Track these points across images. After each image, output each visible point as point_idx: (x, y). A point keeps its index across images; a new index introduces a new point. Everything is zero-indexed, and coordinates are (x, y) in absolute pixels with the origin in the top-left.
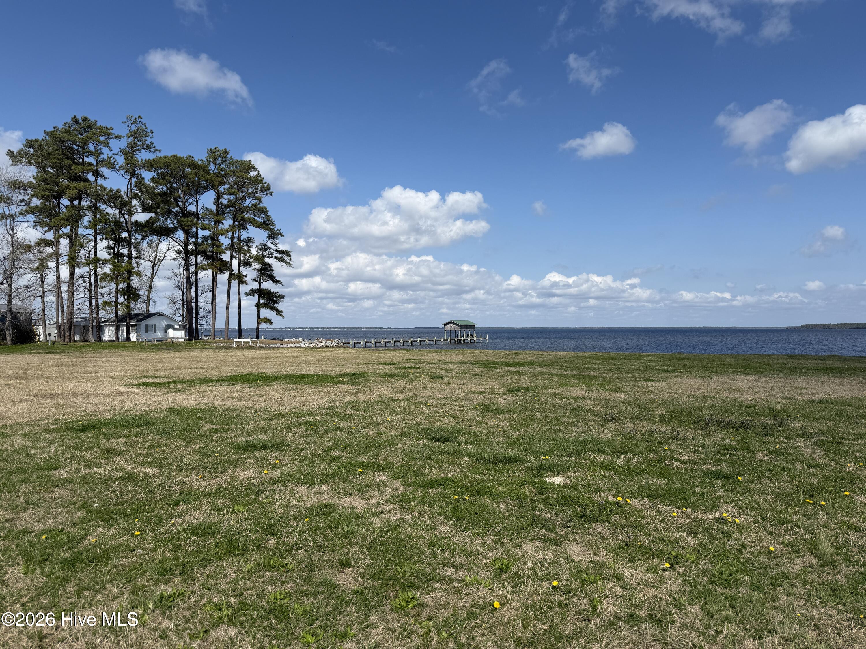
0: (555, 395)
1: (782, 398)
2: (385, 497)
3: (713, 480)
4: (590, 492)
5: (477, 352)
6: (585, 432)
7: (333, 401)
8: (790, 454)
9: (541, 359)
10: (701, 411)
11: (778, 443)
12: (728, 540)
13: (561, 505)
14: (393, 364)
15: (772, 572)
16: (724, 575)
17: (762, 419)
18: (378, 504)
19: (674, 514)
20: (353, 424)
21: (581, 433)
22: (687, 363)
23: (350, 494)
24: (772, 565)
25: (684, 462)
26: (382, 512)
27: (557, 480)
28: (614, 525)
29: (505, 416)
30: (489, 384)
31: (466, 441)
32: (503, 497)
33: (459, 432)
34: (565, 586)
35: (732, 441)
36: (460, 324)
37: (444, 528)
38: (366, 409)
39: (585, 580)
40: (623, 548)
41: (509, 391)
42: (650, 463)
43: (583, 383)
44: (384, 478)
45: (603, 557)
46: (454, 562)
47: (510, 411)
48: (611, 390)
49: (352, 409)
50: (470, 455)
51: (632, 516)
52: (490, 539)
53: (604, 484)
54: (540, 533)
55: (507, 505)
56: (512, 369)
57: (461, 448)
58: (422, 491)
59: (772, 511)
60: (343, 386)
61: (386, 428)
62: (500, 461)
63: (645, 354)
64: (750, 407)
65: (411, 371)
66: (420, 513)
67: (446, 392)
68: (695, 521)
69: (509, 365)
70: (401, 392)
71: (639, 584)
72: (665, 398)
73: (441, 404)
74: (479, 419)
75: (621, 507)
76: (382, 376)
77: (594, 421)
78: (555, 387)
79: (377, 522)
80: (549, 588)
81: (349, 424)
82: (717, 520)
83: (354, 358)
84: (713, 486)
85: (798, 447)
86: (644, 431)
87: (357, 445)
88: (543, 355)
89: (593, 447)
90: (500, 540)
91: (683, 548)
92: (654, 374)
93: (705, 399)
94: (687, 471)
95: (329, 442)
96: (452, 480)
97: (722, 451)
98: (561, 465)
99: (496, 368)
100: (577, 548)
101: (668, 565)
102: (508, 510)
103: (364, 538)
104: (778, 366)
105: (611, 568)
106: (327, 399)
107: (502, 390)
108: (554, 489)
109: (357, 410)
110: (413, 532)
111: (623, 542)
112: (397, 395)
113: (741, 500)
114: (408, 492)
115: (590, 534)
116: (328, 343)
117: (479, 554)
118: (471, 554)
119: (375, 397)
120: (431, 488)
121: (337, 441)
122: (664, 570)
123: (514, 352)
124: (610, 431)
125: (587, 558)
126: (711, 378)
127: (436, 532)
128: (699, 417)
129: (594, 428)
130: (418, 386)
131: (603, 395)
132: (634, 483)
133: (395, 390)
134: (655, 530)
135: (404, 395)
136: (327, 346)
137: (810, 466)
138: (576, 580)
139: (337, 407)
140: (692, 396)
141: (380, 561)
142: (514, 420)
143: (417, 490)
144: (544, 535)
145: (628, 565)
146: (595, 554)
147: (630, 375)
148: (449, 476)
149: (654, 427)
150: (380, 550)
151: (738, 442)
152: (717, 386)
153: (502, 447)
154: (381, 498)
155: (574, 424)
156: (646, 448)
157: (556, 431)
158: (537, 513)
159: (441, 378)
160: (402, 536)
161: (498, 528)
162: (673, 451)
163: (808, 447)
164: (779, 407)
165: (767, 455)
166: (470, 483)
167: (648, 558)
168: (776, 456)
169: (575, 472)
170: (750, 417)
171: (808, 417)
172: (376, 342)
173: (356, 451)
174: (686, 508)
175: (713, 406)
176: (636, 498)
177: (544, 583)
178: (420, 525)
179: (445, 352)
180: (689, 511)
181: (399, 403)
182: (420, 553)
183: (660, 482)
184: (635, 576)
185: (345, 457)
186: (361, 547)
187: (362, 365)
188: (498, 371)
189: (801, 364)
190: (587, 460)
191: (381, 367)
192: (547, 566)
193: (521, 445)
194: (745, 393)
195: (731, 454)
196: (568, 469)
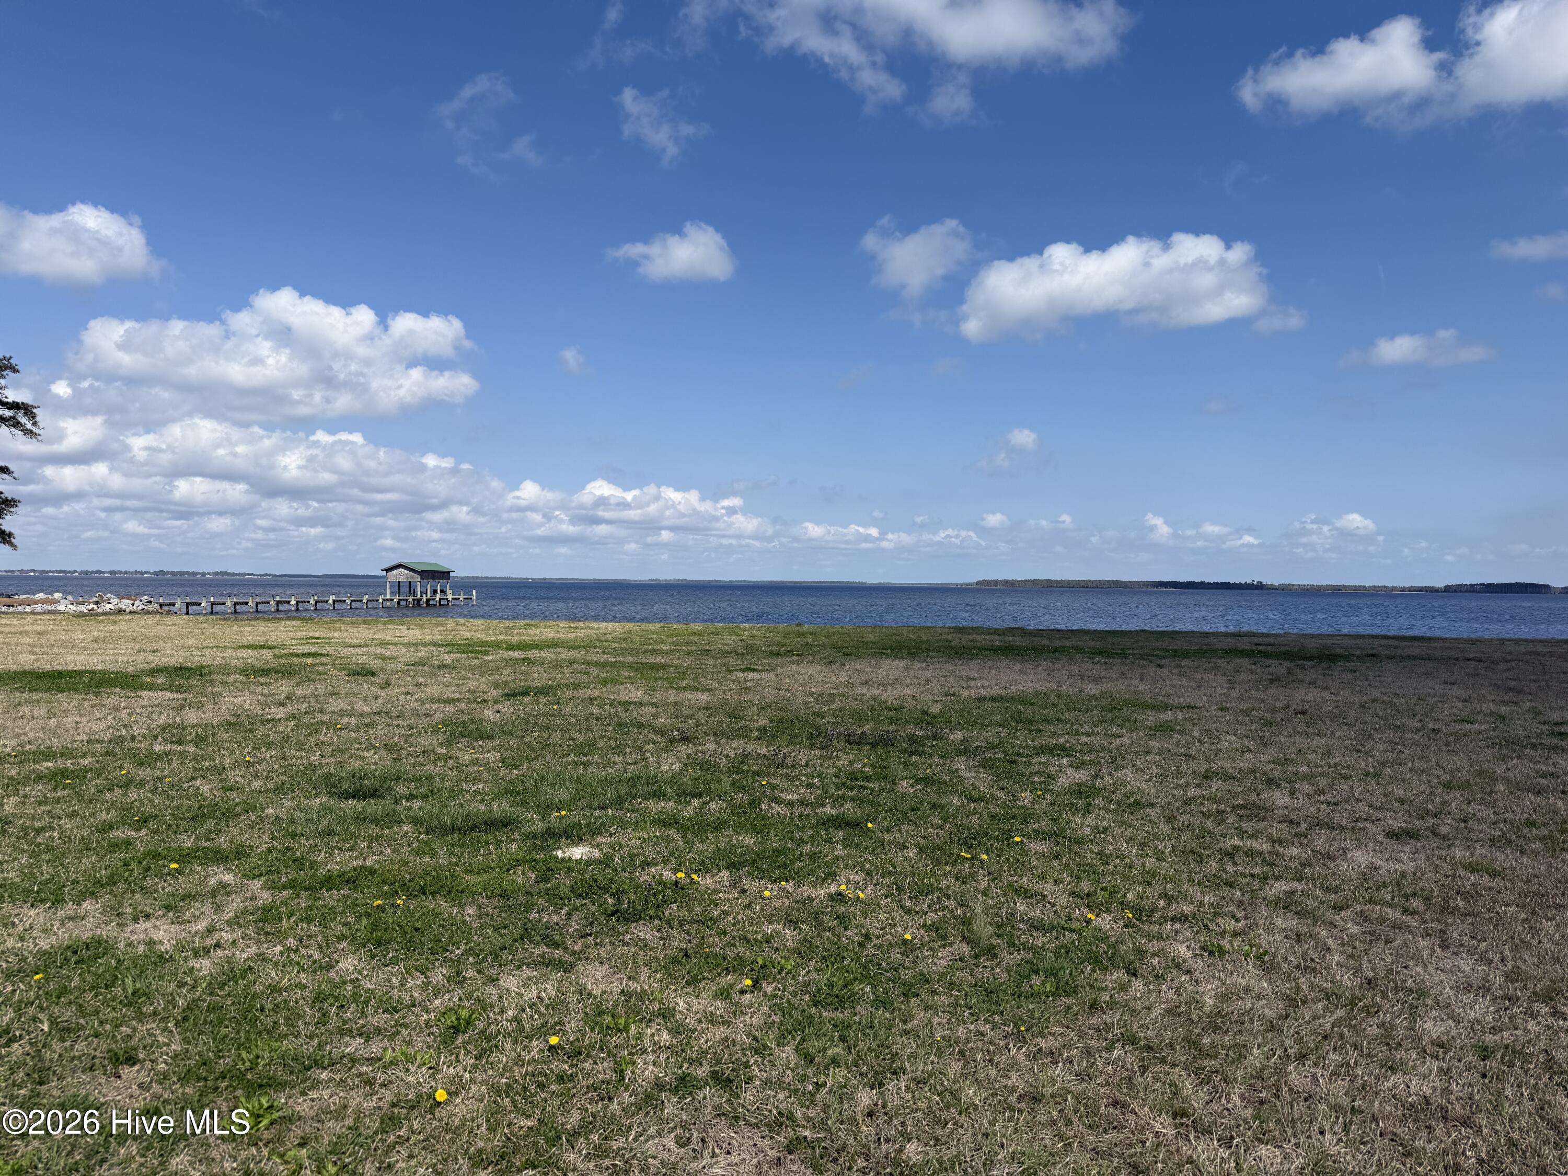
0: (592, 699)
1: (941, 694)
2: (227, 915)
3: (831, 830)
4: (633, 867)
5: (451, 623)
6: (636, 763)
7: (125, 726)
8: (945, 783)
9: (573, 635)
10: (823, 717)
11: (930, 765)
12: (846, 929)
13: (580, 896)
14: (270, 648)
15: (907, 975)
16: (835, 989)
17: (911, 729)
18: (210, 930)
19: (767, 893)
20: (166, 773)
21: (630, 764)
22: (809, 641)
23: (147, 916)
24: (907, 964)
25: (790, 804)
26: (217, 945)
27: (577, 852)
28: (668, 922)
29: (492, 743)
30: (470, 683)
31: (411, 794)
32: (474, 894)
33: (398, 778)
34: (572, 1043)
35: (864, 765)
36: (420, 568)
37: (347, 964)
38: (200, 741)
39: (608, 1027)
40: (679, 962)
41: (507, 695)
42: (735, 809)
43: (642, 677)
44: (228, 878)
45: (645, 981)
46: (363, 1026)
47: (504, 732)
48: (687, 688)
49: (168, 741)
50: (415, 821)
51: (700, 903)
52: (439, 974)
53: (658, 852)
54: (536, 952)
55: (479, 907)
56: (515, 654)
57: (398, 808)
58: (309, 898)
59: (913, 876)
60: (152, 694)
61: (242, 777)
62: (473, 828)
63: (747, 625)
64: (895, 709)
65: (309, 661)
66: (300, 940)
67: (380, 701)
68: (798, 902)
69: (511, 647)
70: (281, 704)
71: (700, 1021)
72: (771, 698)
73: (367, 726)
74: (442, 751)
75: (682, 889)
76: (242, 672)
77: (654, 742)
78: (593, 685)
79: (204, 966)
80: (543, 1051)
81: (158, 773)
82: (831, 897)
83: (181, 636)
84: (829, 841)
85: (957, 770)
86: (733, 755)
87: (172, 815)
88: (576, 628)
89: (645, 788)
90: (458, 973)
91: (776, 950)
92: (758, 659)
93: (830, 698)
94: (792, 818)
95: (108, 810)
96: (372, 872)
97: (849, 782)
98: (587, 825)
99: (486, 653)
100: (600, 971)
101: (748, 982)
102: (480, 917)
103: (172, 1002)
104: (940, 644)
105: (655, 999)
106: (110, 721)
107: (494, 693)
108: (570, 869)
109: (179, 742)
110: (282, 979)
111: (681, 950)
112: (273, 709)
113: (870, 861)
114: (278, 902)
115: (626, 944)
116: (125, 604)
117: (414, 1006)
118: (400, 1007)
119: (224, 715)
120: (329, 889)
121: (126, 810)
122: (743, 992)
123: (523, 622)
124: (678, 758)
125: (616, 987)
126: (843, 665)
127: (332, 974)
128: (819, 729)
129: (652, 755)
130: (321, 692)
131: (673, 696)
132: (706, 847)
133: (269, 699)
134: (734, 925)
135: (289, 709)
136: (121, 611)
137: (972, 800)
138: (592, 1029)
139: (133, 738)
140: (811, 694)
141: (204, 1044)
142: (510, 748)
143: (298, 896)
144: (542, 956)
145: (685, 990)
146: (630, 978)
147: (720, 661)
148: (368, 863)
149: (750, 748)
150: (205, 1022)
151: (873, 766)
152: (850, 677)
153: (483, 800)
154: (216, 917)
155: (619, 750)
156: (732, 784)
157: (586, 765)
158: (534, 916)
159: (373, 674)
160: (258, 988)
161: (457, 952)
162: (774, 787)
163: (970, 771)
164: (935, 710)
165: (912, 786)
166: (410, 874)
167: (720, 974)
168: (926, 786)
169: (611, 835)
170: (894, 726)
171: (975, 724)
172: (235, 604)
173: (169, 827)
174: (787, 881)
175: (841, 709)
176: (708, 871)
177: (534, 1043)
178: (298, 963)
179: (385, 624)
180: (790, 886)
181: (275, 727)
182: (293, 1017)
183: (749, 841)
184: (694, 1009)
185: (142, 839)
186: (164, 1019)
187: (198, 649)
188: (490, 658)
189: (972, 641)
190: (633, 811)
191: (243, 653)
192: (543, 1010)
193: (518, 793)
194: (890, 688)
195: (861, 786)
196: (595, 831)
